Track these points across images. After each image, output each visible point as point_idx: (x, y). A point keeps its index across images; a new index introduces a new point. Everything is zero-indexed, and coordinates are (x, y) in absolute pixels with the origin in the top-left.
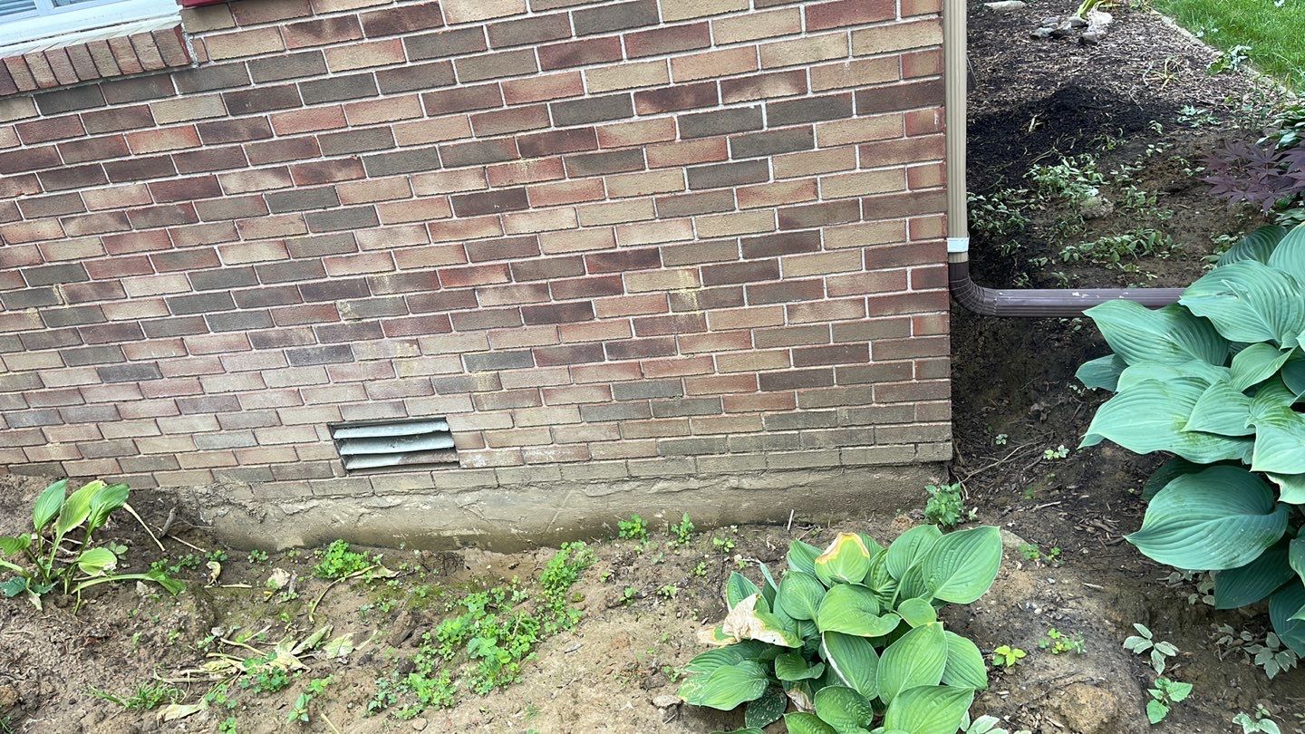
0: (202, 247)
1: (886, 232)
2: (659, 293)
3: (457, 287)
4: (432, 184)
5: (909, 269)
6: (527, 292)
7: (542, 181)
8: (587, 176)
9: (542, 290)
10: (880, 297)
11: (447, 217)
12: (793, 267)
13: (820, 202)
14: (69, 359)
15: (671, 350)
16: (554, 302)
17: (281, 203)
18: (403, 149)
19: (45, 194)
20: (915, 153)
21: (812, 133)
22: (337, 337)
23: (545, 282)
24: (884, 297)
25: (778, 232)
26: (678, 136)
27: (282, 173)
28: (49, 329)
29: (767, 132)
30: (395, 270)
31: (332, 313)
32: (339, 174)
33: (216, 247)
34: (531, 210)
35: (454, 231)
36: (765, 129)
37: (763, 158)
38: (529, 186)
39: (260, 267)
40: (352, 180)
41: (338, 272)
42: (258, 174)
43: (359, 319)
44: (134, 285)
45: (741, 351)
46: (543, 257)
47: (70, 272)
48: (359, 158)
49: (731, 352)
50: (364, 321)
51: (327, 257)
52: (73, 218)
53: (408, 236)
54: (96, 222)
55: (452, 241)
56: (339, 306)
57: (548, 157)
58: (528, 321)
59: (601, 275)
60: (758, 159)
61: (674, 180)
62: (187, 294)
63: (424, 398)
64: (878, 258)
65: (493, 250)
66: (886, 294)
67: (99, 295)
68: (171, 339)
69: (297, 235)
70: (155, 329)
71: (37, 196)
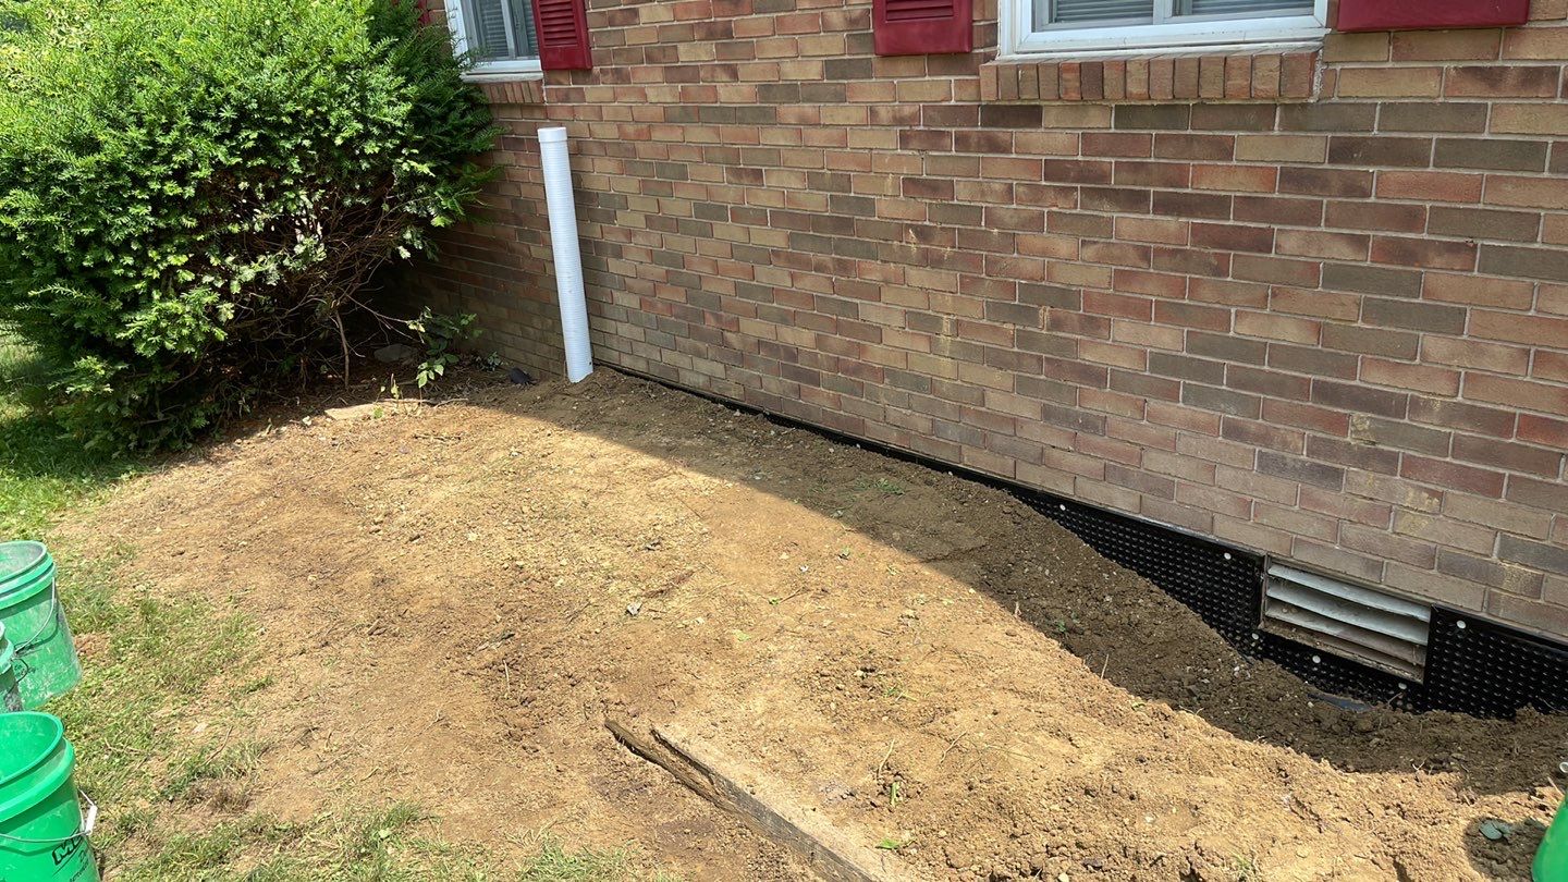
0: (1217, 306)
3: (1538, 444)
14: (1024, 387)
17: (1339, 277)
18: (1545, 247)
19: (1078, 211)
22: (1332, 455)
27: (1359, 242)
28: (1016, 349)
30: (1457, 396)
31: (1341, 424)
32: (1435, 260)
33: (1233, 310)
39: (1275, 344)
40: (1452, 269)
41: (1375, 379)
42: (1328, 237)
43: (1374, 443)
44: (1124, 328)
47: (1065, 297)
48: (1476, 246)
50: (1380, 447)
51: (1368, 356)
52: (1095, 243)
53: (1497, 359)
54: (1117, 252)
56: (1354, 418)
62: (1174, 353)
63: (1416, 570)
67: (1082, 328)
68: (1135, 397)
69: (1340, 320)
70: (1122, 381)
71: (1068, 212)
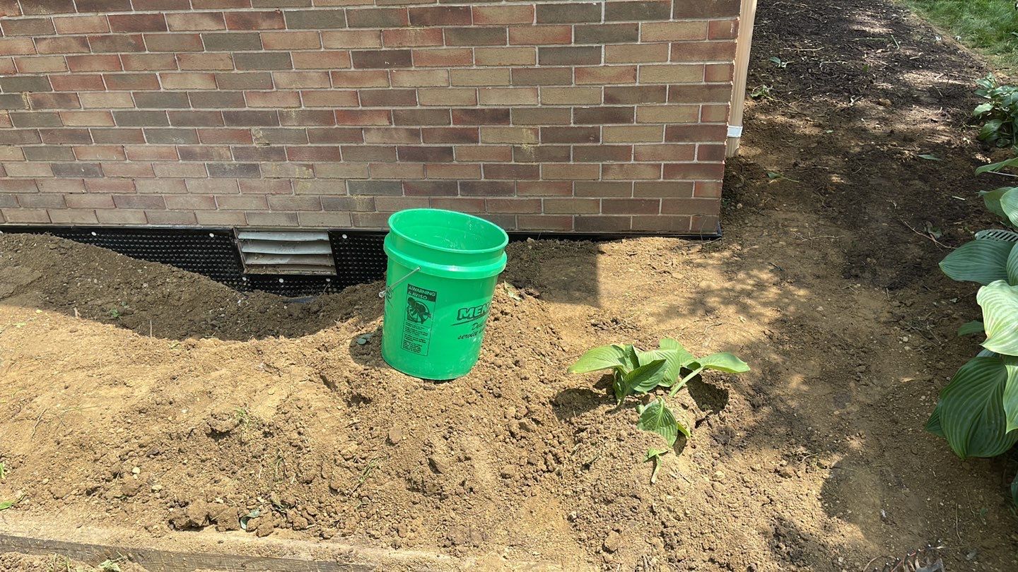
0: (146, 72)
1: (684, 114)
2: (505, 145)
3: (348, 126)
4: (338, 40)
5: (697, 144)
6: (403, 135)
7: (425, 46)
8: (460, 46)
9: (414, 134)
10: (673, 164)
11: (346, 68)
12: (611, 135)
13: (637, 84)
14: (31, 154)
15: (510, 191)
16: (423, 145)
17: (214, 42)
18: (317, 9)
19: (23, 17)
20: (713, 53)
21: (637, 30)
22: (248, 157)
23: (418, 127)
24: (676, 164)
25: (602, 105)
26: (535, 21)
27: (217, 17)
28: (15, 128)
29: (604, 25)
30: (301, 107)
31: (247, 136)
32: (264, 24)
33: (157, 74)
34: (413, 68)
35: (351, 79)
36: (602, 22)
37: (598, 45)
38: (415, 49)
39: (192, 93)
40: (274, 29)
41: (256, 105)
42: (198, 16)
43: (268, 144)
44: (88, 98)
45: (562, 198)
46: (418, 107)
47: (37, 83)
48: (281, 12)
49: (555, 198)
50: (272, 145)
51: (248, 91)
52: (45, 39)
53: (314, 81)
54: (63, 44)
55: (348, 88)
56: (253, 131)
57: (431, 27)
58: (401, 158)
59: (462, 126)
60: (595, 45)
61: (528, 56)
62: (130, 110)
63: (314, 212)
64: (676, 133)
65: (381, 98)
66: (677, 162)
67: (58, 103)
68: (114, 145)
69: (224, 70)
70: (101, 136)
71: (16, 18)
